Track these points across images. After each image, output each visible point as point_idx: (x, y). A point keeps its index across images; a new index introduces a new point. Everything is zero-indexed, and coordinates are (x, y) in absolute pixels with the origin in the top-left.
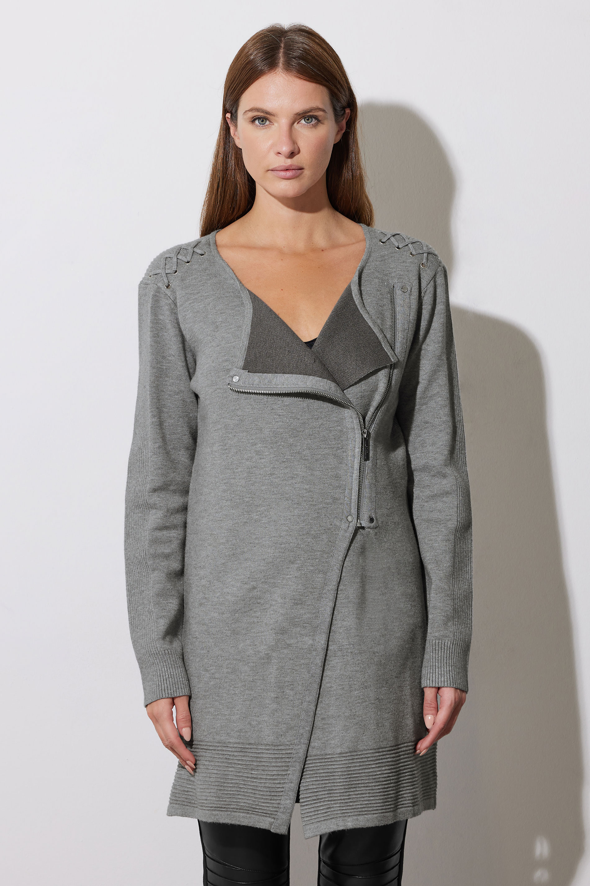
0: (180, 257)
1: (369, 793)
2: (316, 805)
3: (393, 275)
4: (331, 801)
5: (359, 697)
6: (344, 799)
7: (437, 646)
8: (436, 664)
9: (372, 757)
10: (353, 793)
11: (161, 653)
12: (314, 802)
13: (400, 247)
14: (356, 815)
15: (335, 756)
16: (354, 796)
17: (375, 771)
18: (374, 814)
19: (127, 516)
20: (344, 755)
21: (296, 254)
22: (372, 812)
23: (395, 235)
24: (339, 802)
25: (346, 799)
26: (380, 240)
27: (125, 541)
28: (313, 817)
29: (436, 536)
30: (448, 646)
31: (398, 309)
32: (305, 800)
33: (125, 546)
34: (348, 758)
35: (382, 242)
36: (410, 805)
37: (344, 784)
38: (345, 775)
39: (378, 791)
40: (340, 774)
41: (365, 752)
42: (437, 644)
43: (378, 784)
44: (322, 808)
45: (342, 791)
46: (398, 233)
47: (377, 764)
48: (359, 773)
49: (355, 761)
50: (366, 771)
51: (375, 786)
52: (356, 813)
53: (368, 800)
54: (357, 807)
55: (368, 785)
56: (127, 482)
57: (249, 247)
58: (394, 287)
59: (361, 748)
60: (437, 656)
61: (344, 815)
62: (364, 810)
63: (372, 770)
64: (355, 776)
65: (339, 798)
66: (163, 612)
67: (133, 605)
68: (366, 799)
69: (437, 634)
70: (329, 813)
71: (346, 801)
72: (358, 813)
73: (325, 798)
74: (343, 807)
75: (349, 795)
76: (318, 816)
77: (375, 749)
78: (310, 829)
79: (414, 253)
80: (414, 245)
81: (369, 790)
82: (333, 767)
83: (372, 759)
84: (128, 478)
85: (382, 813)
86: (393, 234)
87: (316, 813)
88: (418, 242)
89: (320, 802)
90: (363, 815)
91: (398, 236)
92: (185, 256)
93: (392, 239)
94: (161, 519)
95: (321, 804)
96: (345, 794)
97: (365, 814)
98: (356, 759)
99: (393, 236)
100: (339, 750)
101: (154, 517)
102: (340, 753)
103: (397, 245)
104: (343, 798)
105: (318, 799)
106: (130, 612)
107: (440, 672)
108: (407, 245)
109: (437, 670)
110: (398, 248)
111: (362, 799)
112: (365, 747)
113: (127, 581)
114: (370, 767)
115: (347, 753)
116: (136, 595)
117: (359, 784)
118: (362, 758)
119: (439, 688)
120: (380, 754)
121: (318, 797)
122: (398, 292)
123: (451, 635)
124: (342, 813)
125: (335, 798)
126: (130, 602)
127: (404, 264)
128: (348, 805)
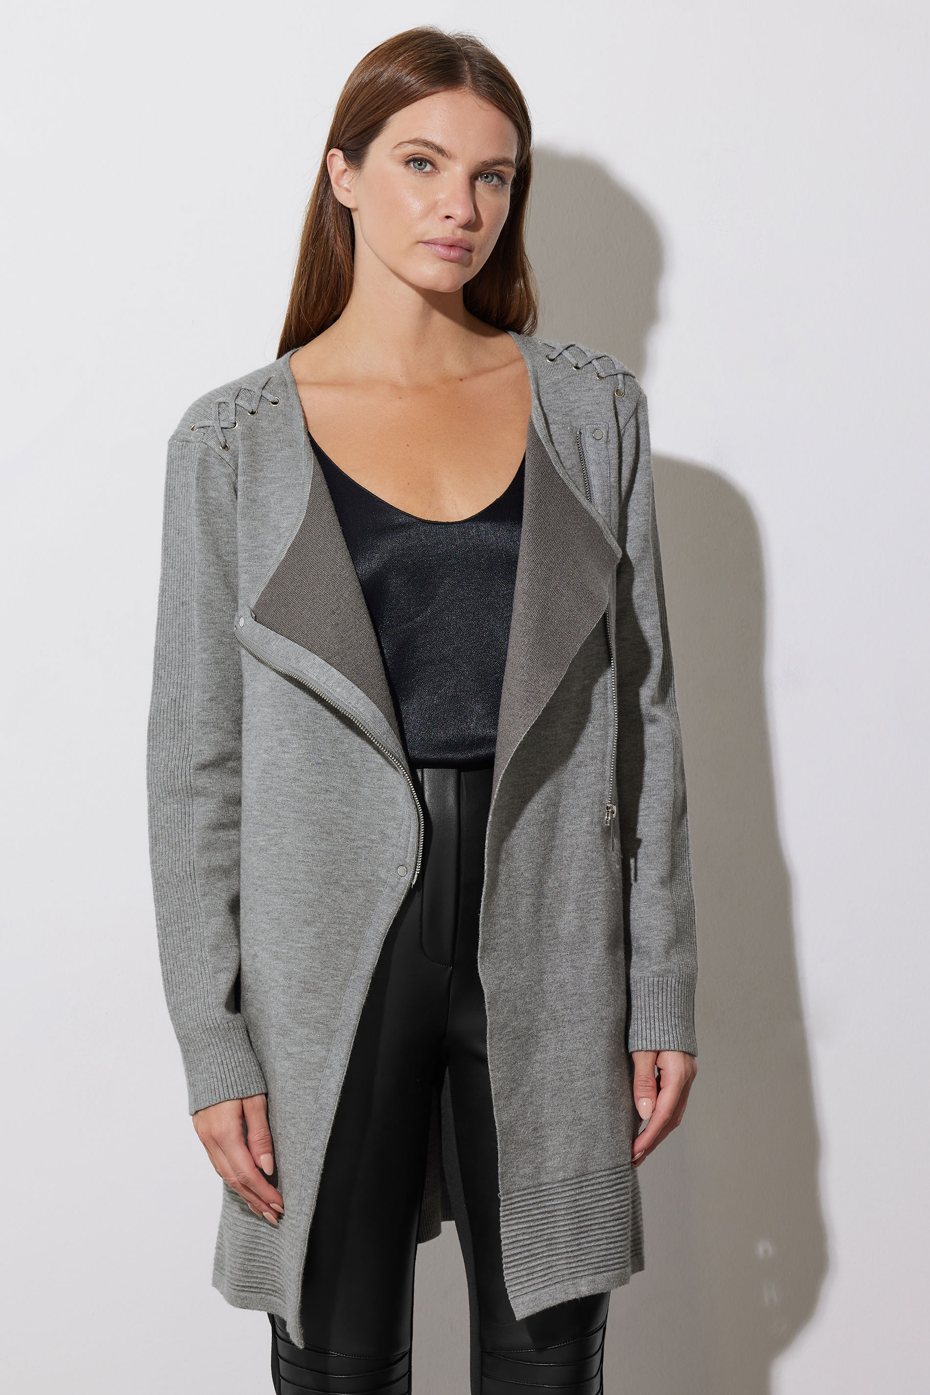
0: (240, 402)
1: (607, 1238)
2: (530, 1265)
3: (576, 413)
4: (553, 1255)
5: (585, 1089)
6: (572, 1251)
7: (656, 987)
8: (656, 1014)
9: (607, 1181)
10: (584, 1240)
11: (221, 1027)
12: (527, 1260)
13: (580, 366)
14: (592, 1275)
15: (555, 1186)
16: (586, 1245)
17: (613, 1204)
18: (615, 1270)
19: (152, 809)
20: (569, 1182)
21: (422, 389)
22: (613, 1267)
23: (569, 347)
24: (564, 1256)
25: (575, 1251)
26: (547, 356)
27: (152, 850)
28: (526, 1285)
29: (646, 815)
30: (673, 986)
31: (592, 469)
32: (512, 1259)
33: (151, 857)
34: (573, 1187)
35: (550, 360)
37: (571, 1227)
38: (571, 1213)
40: (563, 1212)
41: (598, 1175)
42: (655, 983)
43: (617, 1222)
44: (539, 1269)
45: (569, 1239)
46: (573, 343)
47: (613, 1191)
48: (591, 1209)
49: (584, 1189)
50: (600, 1204)
51: (614, 1226)
52: (592, 1271)
53: (606, 1250)
54: (592, 1261)
55: (603, 1225)
56: (149, 755)
58: (580, 433)
59: (591, 1169)
60: (656, 1003)
61: (573, 1276)
62: (601, 1264)
63: (607, 1202)
64: (585, 1213)
65: (565, 1250)
66: (224, 962)
67: (170, 950)
68: (603, 1247)
69: (655, 968)
70: (550, 1276)
71: (575, 1254)
72: (594, 1271)
73: (543, 1252)
74: (570, 1263)
75: (579, 1244)
76: (534, 1282)
77: (609, 1169)
78: (523, 1303)
79: (602, 374)
80: (601, 361)
81: (606, 1233)
82: (553, 1203)
83: (607, 1184)
84: (149, 748)
86: (566, 346)
87: (531, 1277)
88: (605, 356)
89: (535, 1260)
90: (601, 1272)
91: (574, 348)
92: (249, 401)
93: (566, 354)
94: (214, 812)
95: (536, 1263)
96: (573, 1243)
97: (605, 1272)
98: (586, 1186)
99: (567, 349)
100: (561, 1175)
101: (203, 809)
102: (564, 1180)
103: (574, 362)
104: (570, 1250)
105: (532, 1256)
106: (163, 962)
107: (662, 1028)
108: (590, 362)
109: (657, 1024)
110: (577, 368)
111: (598, 1248)
112: (596, 1167)
113: (158, 914)
114: (605, 1196)
115: (572, 1179)
116: (174, 934)
117: (591, 1225)
118: (593, 1185)
119: (658, 1053)
120: (617, 1176)
121: (533, 1252)
122: (588, 440)
123: (676, 970)
124: (570, 1274)
125: (558, 1252)
126: (163, 946)
127: (590, 393)
128: (578, 1259)
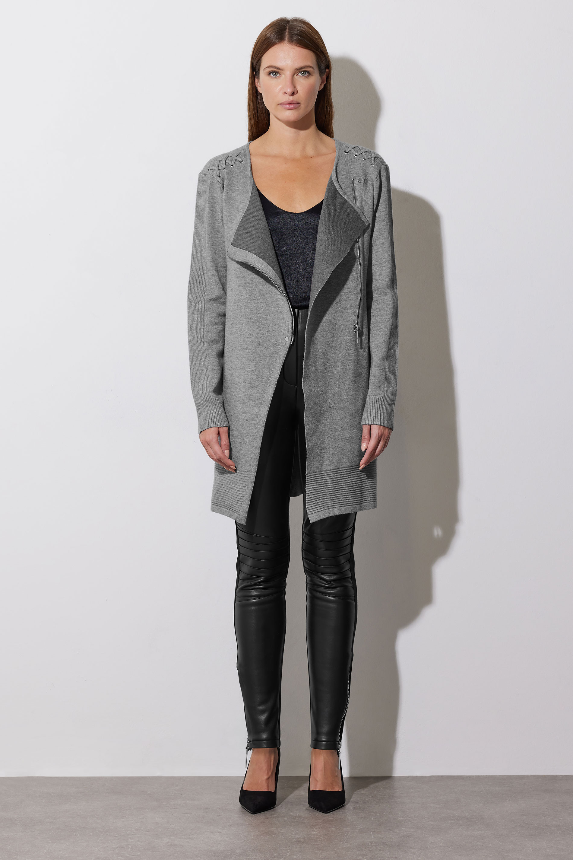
0: (227, 161)
1: (346, 493)
2: (316, 502)
3: (352, 172)
4: (325, 499)
5: (340, 435)
6: (332, 498)
7: (374, 400)
8: (373, 411)
9: (347, 472)
10: (337, 494)
11: (213, 400)
12: (315, 500)
13: (358, 155)
14: (339, 507)
15: (327, 472)
16: (337, 496)
17: (349, 480)
18: (348, 506)
20: (332, 471)
21: (296, 160)
22: (348, 505)
23: (354, 148)
24: (329, 499)
26: (345, 151)
28: (314, 509)
30: (381, 400)
31: (357, 193)
32: (309, 499)
34: (334, 473)
35: (346, 153)
36: (372, 501)
37: (332, 488)
38: (333, 483)
39: (350, 492)
40: (330, 482)
41: (344, 469)
42: (374, 398)
43: (350, 487)
44: (319, 504)
45: (331, 493)
46: (357, 146)
47: (349, 476)
48: (340, 482)
49: (338, 474)
50: (344, 480)
51: (349, 489)
52: (339, 506)
53: (345, 498)
54: (340, 502)
55: (345, 488)
57: (266, 156)
58: (353, 179)
59: (341, 466)
60: (373, 406)
61: (332, 507)
62: (343, 503)
63: (346, 479)
64: (338, 483)
65: (330, 497)
68: (344, 497)
69: (374, 392)
70: (324, 506)
71: (333, 499)
72: (340, 506)
73: (321, 497)
74: (331, 502)
75: (335, 495)
76: (318, 508)
77: (348, 467)
78: (313, 516)
79: (366, 159)
80: (366, 154)
81: (346, 491)
82: (326, 479)
83: (347, 473)
85: (353, 505)
86: (353, 147)
87: (316, 507)
88: (368, 151)
90: (343, 506)
91: (356, 148)
92: (231, 161)
93: (353, 150)
94: (213, 318)
95: (319, 501)
96: (333, 494)
97: (344, 506)
98: (339, 473)
99: (353, 148)
100: (329, 468)
102: (330, 470)
103: (356, 154)
105: (317, 498)
108: (362, 153)
109: (373, 414)
111: (342, 497)
112: (343, 466)
114: (346, 477)
115: (334, 470)
117: (340, 488)
118: (341, 473)
119: (371, 425)
120: (351, 470)
121: (317, 497)
122: (356, 183)
123: (383, 394)
124: (331, 506)
125: (327, 497)
127: (360, 165)
128: (334, 501)
